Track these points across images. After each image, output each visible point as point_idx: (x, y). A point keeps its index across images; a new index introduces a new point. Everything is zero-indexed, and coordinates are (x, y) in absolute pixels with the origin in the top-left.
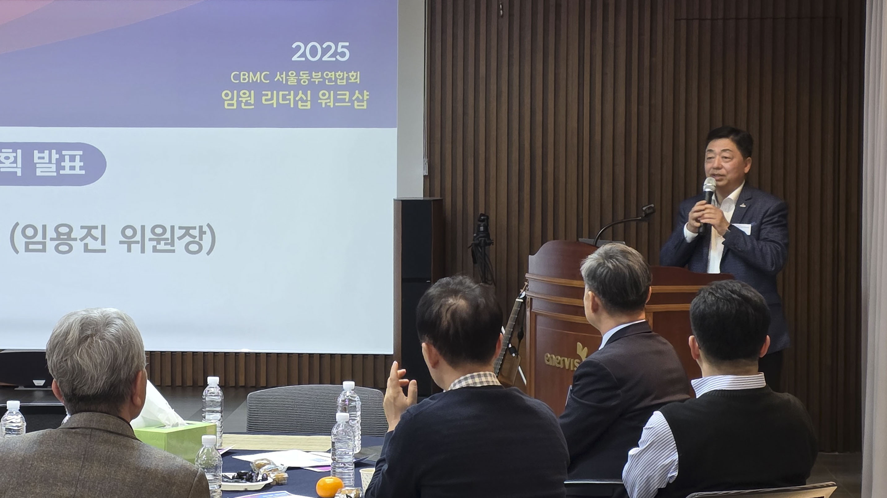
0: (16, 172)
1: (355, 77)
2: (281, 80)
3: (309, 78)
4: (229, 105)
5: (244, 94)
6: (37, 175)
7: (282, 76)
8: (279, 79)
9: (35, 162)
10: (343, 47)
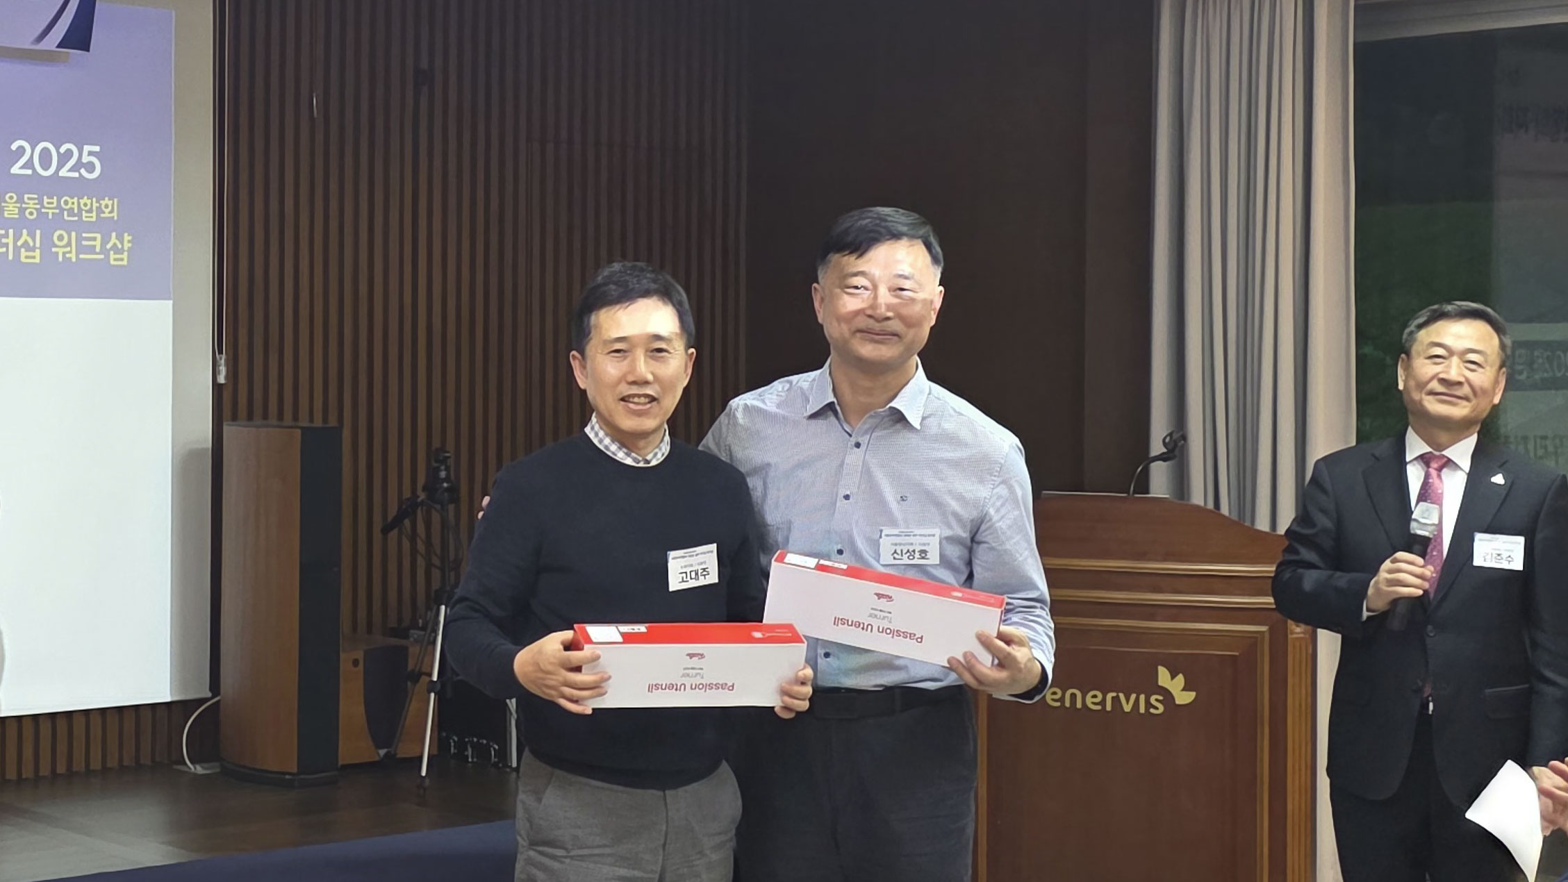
1: (110, 208)
3: (38, 206)
10: (90, 153)
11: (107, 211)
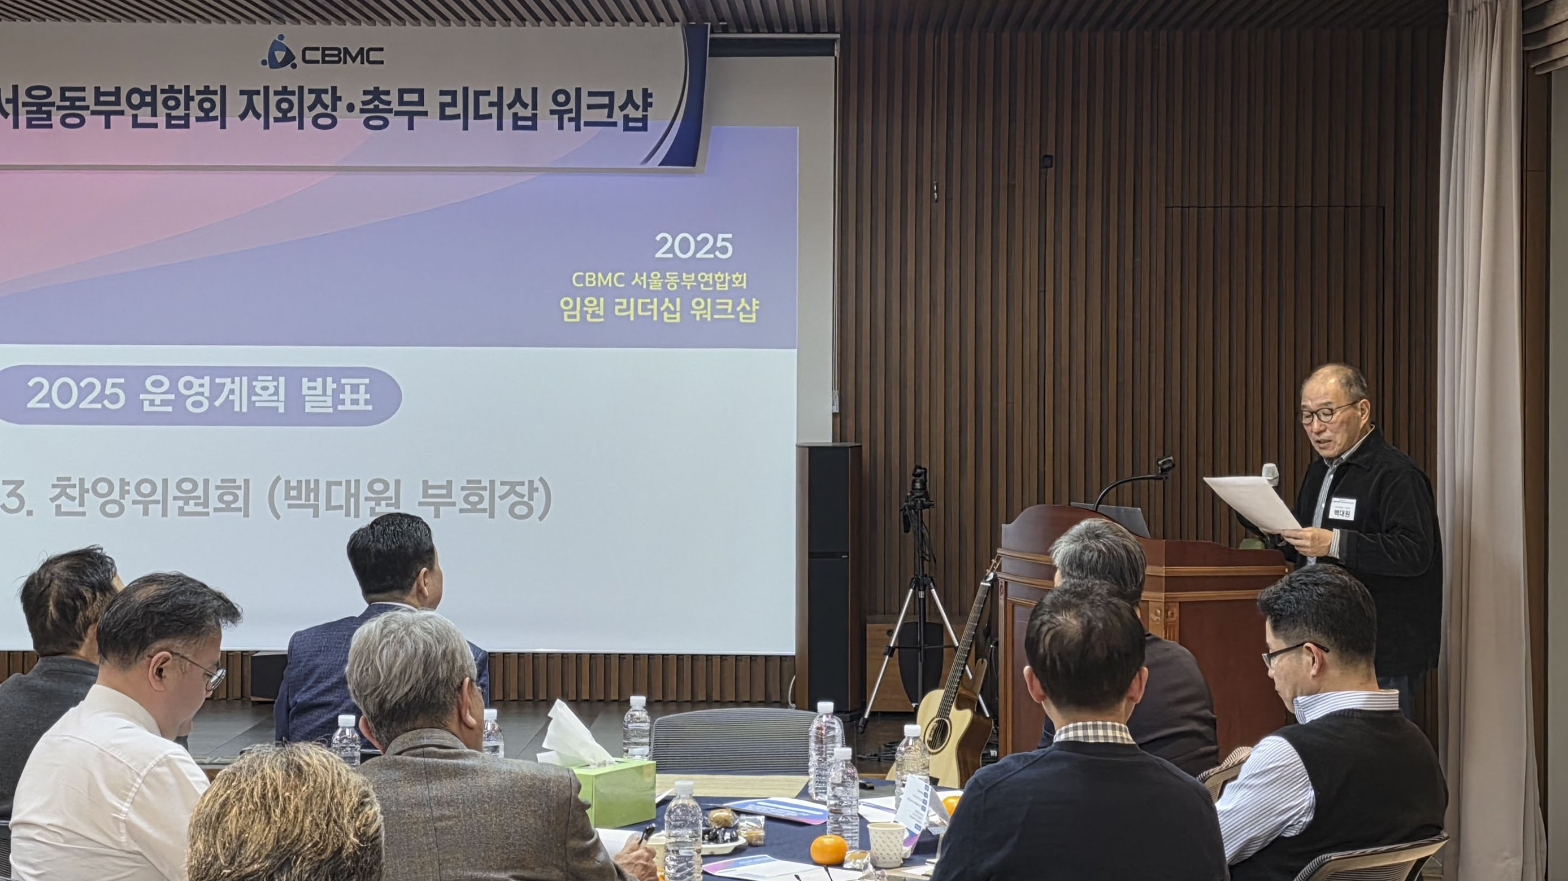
0: (277, 408)
1: (740, 280)
2: (640, 283)
3: (678, 281)
4: (570, 317)
5: (591, 302)
6: (307, 411)
7: (642, 278)
8: (637, 283)
9: (304, 393)
10: (723, 240)
11: (737, 282)
